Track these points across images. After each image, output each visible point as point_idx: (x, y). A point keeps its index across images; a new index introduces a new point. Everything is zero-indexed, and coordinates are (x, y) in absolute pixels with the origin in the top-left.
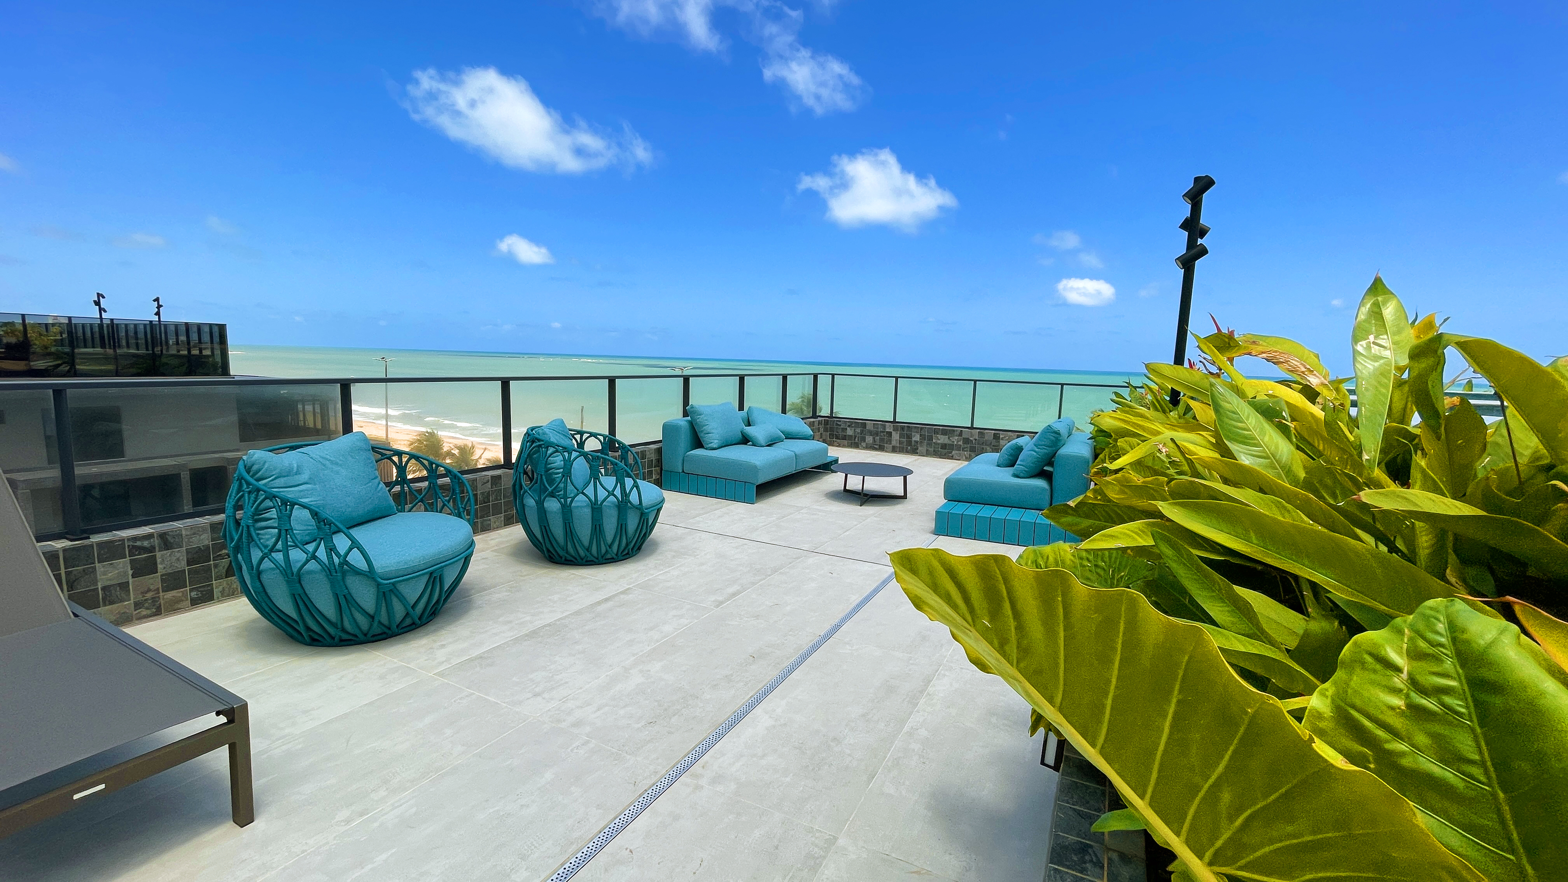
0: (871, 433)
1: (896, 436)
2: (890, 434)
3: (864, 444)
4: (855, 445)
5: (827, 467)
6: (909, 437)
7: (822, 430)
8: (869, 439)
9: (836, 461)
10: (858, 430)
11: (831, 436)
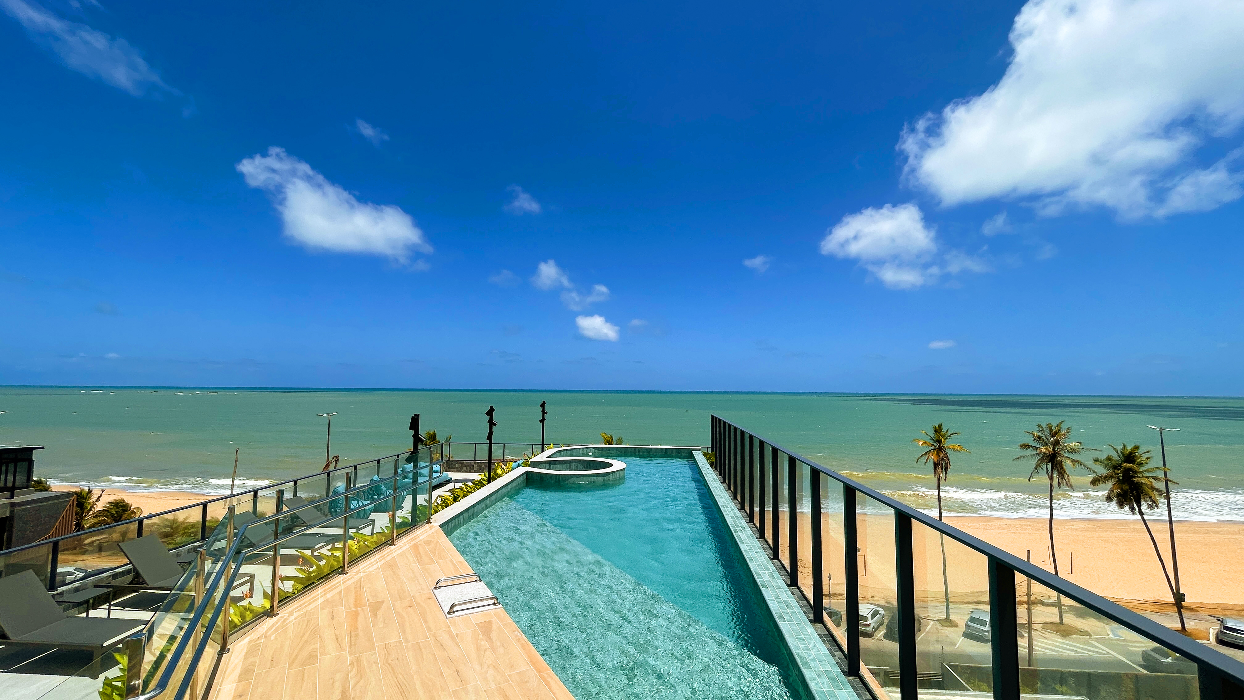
0: (465, 466)
1: (475, 466)
2: (473, 465)
3: (463, 471)
4: (459, 471)
5: (449, 481)
6: (481, 467)
7: (445, 466)
8: (465, 468)
9: (451, 479)
10: (460, 465)
11: (449, 468)
